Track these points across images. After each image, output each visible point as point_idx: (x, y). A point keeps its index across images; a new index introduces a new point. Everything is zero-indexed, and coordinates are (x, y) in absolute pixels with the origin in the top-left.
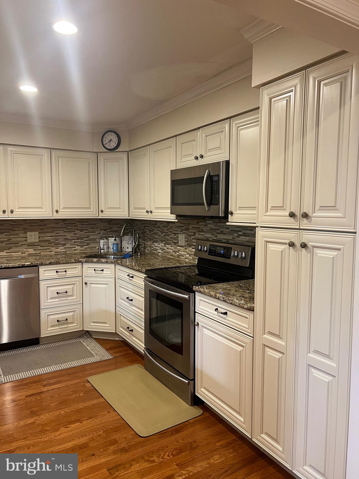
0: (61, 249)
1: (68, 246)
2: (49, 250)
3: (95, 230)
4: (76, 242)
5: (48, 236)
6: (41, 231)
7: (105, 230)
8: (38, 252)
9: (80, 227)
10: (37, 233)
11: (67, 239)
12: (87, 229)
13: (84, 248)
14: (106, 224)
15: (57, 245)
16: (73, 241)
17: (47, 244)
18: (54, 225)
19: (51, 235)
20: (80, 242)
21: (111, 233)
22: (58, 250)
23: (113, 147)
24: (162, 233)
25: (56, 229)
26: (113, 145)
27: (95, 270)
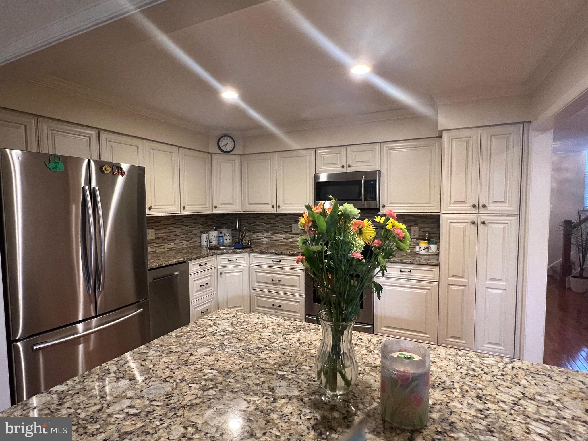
0: (172, 245)
1: (177, 241)
2: (163, 247)
3: (197, 225)
4: (183, 237)
5: (161, 233)
6: (157, 228)
7: (203, 225)
8: (154, 250)
9: (186, 223)
10: (153, 230)
11: (176, 235)
12: (191, 224)
13: (189, 243)
14: (203, 220)
15: (169, 241)
16: (181, 236)
17: (161, 241)
18: (166, 222)
19: (164, 232)
20: (186, 237)
21: (207, 227)
22: (170, 246)
23: (228, 150)
24: (268, 224)
25: (168, 226)
26: (228, 148)
27: (229, 260)
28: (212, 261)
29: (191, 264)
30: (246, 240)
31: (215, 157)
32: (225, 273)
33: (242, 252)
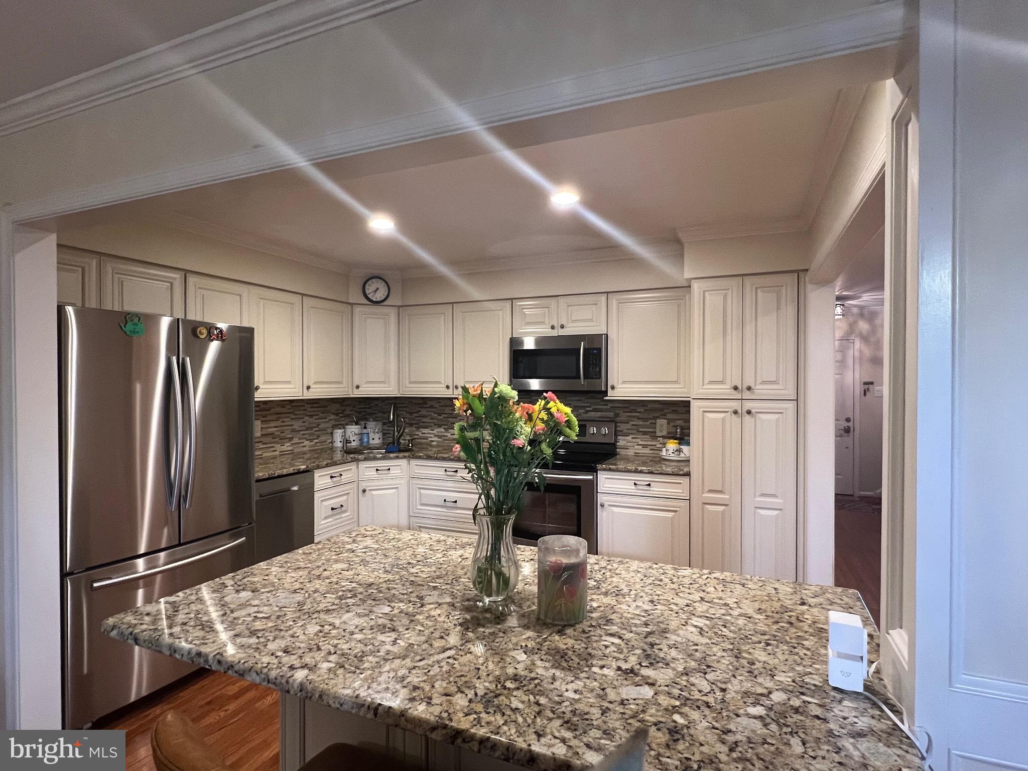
0: (287, 447)
1: (295, 440)
2: (273, 449)
3: (325, 415)
4: (305, 434)
5: (271, 427)
6: (264, 419)
7: (337, 414)
8: (262, 453)
9: (310, 412)
10: (261, 422)
11: (293, 431)
12: (317, 413)
13: (313, 443)
14: (338, 406)
15: (282, 440)
16: (302, 432)
17: (270, 439)
18: (279, 409)
19: (275, 425)
20: (310, 434)
21: (343, 419)
22: (284, 448)
23: (379, 299)
24: (440, 414)
25: (282, 415)
26: (379, 296)
27: (377, 470)
28: (349, 472)
29: (317, 474)
30: (405, 440)
31: (358, 310)
32: (370, 490)
33: (397, 458)
